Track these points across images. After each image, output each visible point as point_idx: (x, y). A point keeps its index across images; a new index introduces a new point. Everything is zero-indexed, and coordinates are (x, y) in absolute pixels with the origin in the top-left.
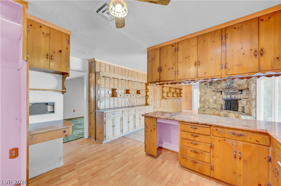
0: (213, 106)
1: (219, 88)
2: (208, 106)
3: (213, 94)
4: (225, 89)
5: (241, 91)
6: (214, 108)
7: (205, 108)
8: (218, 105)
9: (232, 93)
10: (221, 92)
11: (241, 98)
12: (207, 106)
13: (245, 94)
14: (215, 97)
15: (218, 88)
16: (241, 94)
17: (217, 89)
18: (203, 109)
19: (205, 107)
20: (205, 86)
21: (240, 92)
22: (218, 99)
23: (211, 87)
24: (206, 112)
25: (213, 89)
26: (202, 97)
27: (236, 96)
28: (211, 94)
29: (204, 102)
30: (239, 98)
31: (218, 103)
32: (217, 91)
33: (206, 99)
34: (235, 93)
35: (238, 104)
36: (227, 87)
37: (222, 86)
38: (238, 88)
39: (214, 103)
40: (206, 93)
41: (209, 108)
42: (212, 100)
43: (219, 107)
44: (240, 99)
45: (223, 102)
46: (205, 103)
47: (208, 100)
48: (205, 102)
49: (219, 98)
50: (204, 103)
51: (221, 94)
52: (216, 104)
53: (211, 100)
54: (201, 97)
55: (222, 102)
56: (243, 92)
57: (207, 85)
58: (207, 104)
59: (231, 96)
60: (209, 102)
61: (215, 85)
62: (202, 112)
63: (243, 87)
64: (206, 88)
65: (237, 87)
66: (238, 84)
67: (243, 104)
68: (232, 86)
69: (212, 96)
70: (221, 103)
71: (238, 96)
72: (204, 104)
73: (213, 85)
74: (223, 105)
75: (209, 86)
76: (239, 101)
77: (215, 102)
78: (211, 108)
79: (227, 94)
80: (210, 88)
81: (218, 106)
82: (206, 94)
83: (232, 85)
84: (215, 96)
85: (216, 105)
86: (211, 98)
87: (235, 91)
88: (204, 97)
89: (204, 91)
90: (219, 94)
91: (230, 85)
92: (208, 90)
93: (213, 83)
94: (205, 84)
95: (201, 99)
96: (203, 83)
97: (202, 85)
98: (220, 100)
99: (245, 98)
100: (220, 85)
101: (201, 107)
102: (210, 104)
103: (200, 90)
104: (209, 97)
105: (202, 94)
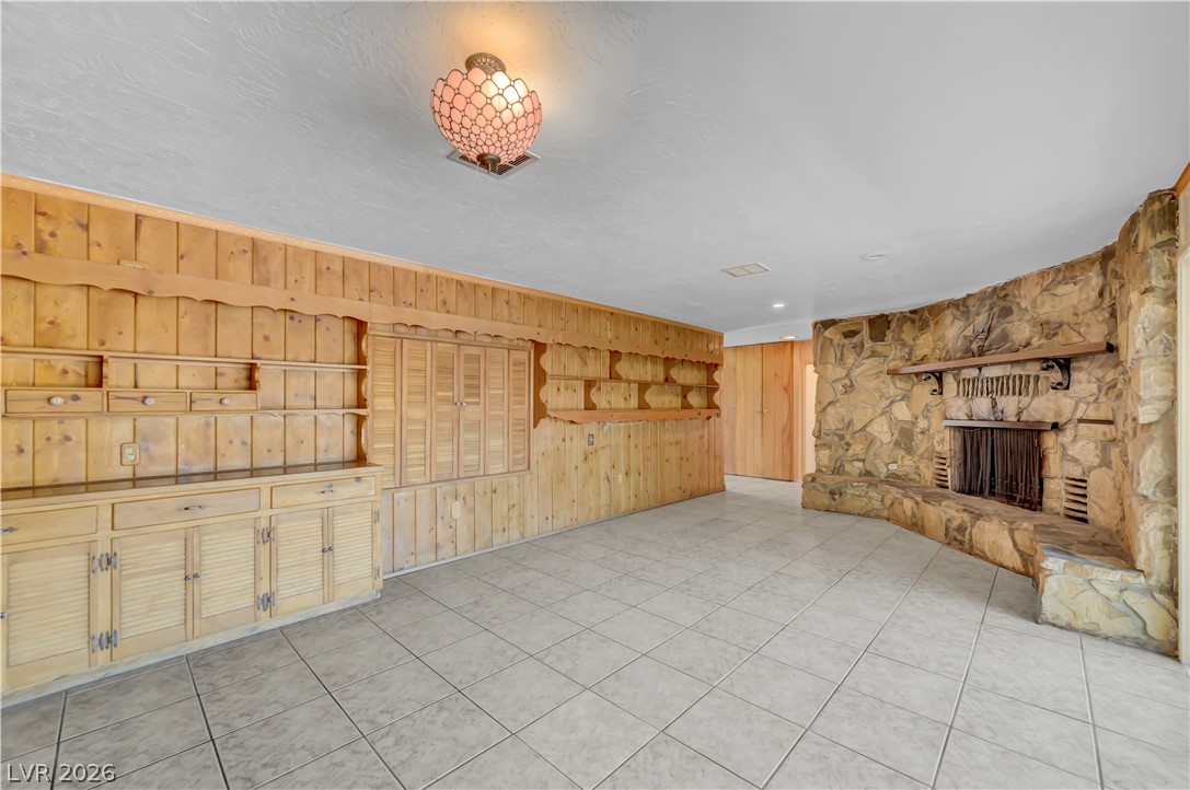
0: (893, 467)
1: (925, 351)
2: (860, 464)
3: (892, 391)
4: (961, 358)
5: (1065, 364)
6: (899, 477)
7: (848, 474)
8: (921, 457)
9: (1001, 386)
10: (939, 376)
11: (1061, 420)
12: (856, 463)
13: (1094, 388)
14: (902, 412)
15: (919, 353)
16: (1063, 386)
17: (914, 360)
18: (834, 482)
19: (848, 467)
20: (847, 341)
21: (1056, 375)
22: (922, 424)
23: (879, 347)
24: (848, 501)
25: (893, 360)
26: (831, 410)
27: (1025, 400)
28: (878, 389)
29: (841, 438)
30: (1050, 419)
31: (921, 444)
32: (915, 375)
33: (851, 422)
34: (1020, 386)
35: (1042, 460)
36: (974, 346)
37: (942, 338)
38: (1040, 347)
39: (897, 444)
40: (852, 386)
41: (868, 474)
42: (886, 428)
43: (928, 473)
44: (1055, 426)
45: (947, 444)
46: (848, 444)
47: (864, 429)
48: (848, 438)
49: (926, 417)
50: (843, 443)
51: (939, 391)
52: (909, 451)
53: (882, 431)
54: (825, 409)
55: (942, 440)
56: (1075, 375)
57: (856, 339)
58: (857, 449)
59: (994, 405)
60: (872, 441)
61: (903, 336)
62: (826, 500)
63: (1076, 339)
64: (850, 359)
65: (1035, 342)
66: (1044, 318)
67: (1075, 461)
68: (1005, 337)
69: (884, 403)
70: (938, 448)
71: (1043, 406)
72: (841, 452)
73: (889, 334)
74: (948, 462)
75: (868, 344)
76: (1049, 440)
77: (905, 438)
78: (882, 476)
79: (970, 389)
80: (874, 354)
81: (922, 467)
82: (849, 389)
83: (1004, 330)
84: (903, 403)
85: (908, 462)
86: (883, 413)
87: (1023, 373)
88: (842, 411)
89: (840, 372)
90: (924, 391)
91: (989, 330)
92: (863, 368)
93: (893, 325)
94: (845, 330)
95: (825, 420)
96: (832, 329)
97: (831, 340)
98: (931, 431)
99: (1092, 415)
100: (931, 338)
101: (824, 469)
102: (877, 455)
103: (819, 368)
104: (869, 410)
105: (830, 393)
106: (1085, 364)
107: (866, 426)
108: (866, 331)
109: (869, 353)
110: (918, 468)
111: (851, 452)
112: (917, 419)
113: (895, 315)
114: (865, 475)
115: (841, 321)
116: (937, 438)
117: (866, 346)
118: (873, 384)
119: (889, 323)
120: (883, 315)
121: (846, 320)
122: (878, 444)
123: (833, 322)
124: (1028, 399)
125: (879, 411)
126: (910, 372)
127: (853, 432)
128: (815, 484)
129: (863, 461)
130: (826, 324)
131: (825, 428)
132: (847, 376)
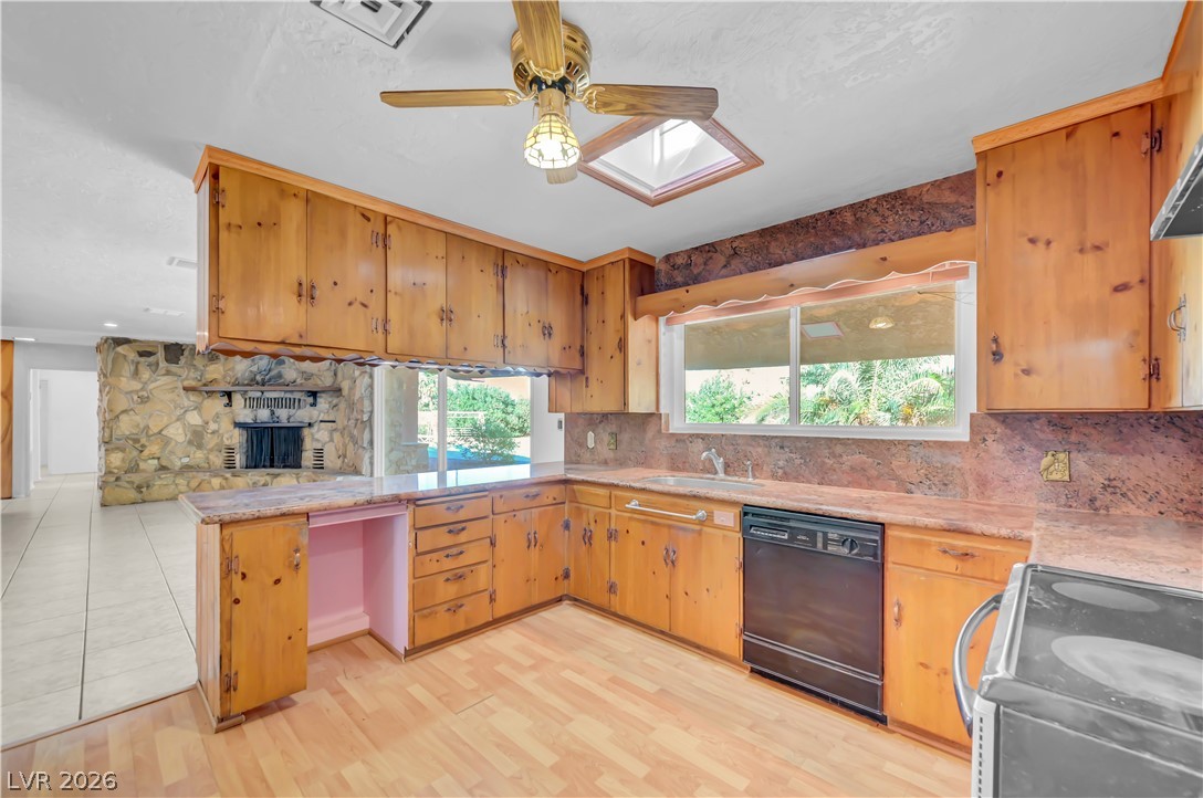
0: (186, 460)
1: (215, 376)
2: (156, 461)
3: (186, 403)
4: (247, 385)
5: (314, 394)
6: (192, 467)
7: (144, 471)
8: (211, 450)
9: (278, 402)
10: (229, 394)
11: (312, 421)
12: (150, 461)
13: (327, 406)
14: (194, 419)
15: (209, 377)
16: (314, 405)
17: (204, 381)
18: (137, 478)
19: (142, 465)
20: (142, 359)
21: (311, 400)
22: (213, 426)
23: (173, 367)
24: (155, 492)
25: (186, 379)
26: (124, 418)
27: (292, 411)
28: (173, 401)
29: (137, 441)
30: (307, 421)
31: (211, 441)
32: (207, 392)
33: (147, 427)
34: (291, 403)
35: (302, 441)
36: (259, 378)
37: (233, 369)
38: (301, 384)
39: (190, 443)
40: (148, 397)
41: (163, 468)
42: (181, 431)
43: (218, 460)
44: (310, 424)
45: (237, 438)
46: (143, 446)
47: (160, 432)
48: (143, 441)
49: (215, 422)
50: (137, 446)
51: (229, 405)
52: (200, 447)
53: (177, 433)
54: (117, 417)
55: (231, 437)
56: (318, 400)
57: (152, 359)
58: (154, 449)
59: (273, 413)
60: (166, 441)
61: (195, 362)
62: (132, 494)
63: (319, 382)
64: (146, 374)
65: (299, 381)
66: (303, 370)
67: (318, 440)
68: (280, 376)
69: (179, 412)
70: (227, 442)
71: (303, 414)
72: (135, 453)
73: (183, 360)
74: (236, 451)
75: (163, 364)
76: (306, 432)
77: (197, 438)
78: (177, 468)
79: (255, 403)
80: (168, 373)
81: (211, 457)
82: (144, 400)
83: (279, 372)
84: (195, 412)
85: (199, 455)
86: (178, 420)
87: (292, 397)
88: (138, 418)
89: (136, 385)
90: (218, 404)
91: (270, 370)
92: (158, 383)
93: (186, 353)
94: (141, 349)
95: (118, 426)
96: (125, 346)
97: (125, 356)
98: (221, 432)
99: (327, 419)
100: (221, 368)
101: (116, 471)
102: (172, 452)
103: (110, 380)
104: (166, 418)
105: (123, 403)
106: (323, 395)
107: (162, 430)
108: (161, 354)
109: (164, 372)
110: (207, 458)
111: (146, 453)
112: (207, 423)
113: (187, 345)
114: (160, 469)
115: (135, 341)
116: (226, 436)
117: (161, 365)
118: (170, 396)
119: (183, 350)
120: (177, 344)
121: (140, 341)
122: (173, 443)
123: (127, 341)
124: (294, 411)
125: (174, 418)
126: (205, 390)
127: (148, 436)
128: (118, 483)
129: (159, 458)
130: (119, 342)
131: (117, 433)
132: (142, 389)
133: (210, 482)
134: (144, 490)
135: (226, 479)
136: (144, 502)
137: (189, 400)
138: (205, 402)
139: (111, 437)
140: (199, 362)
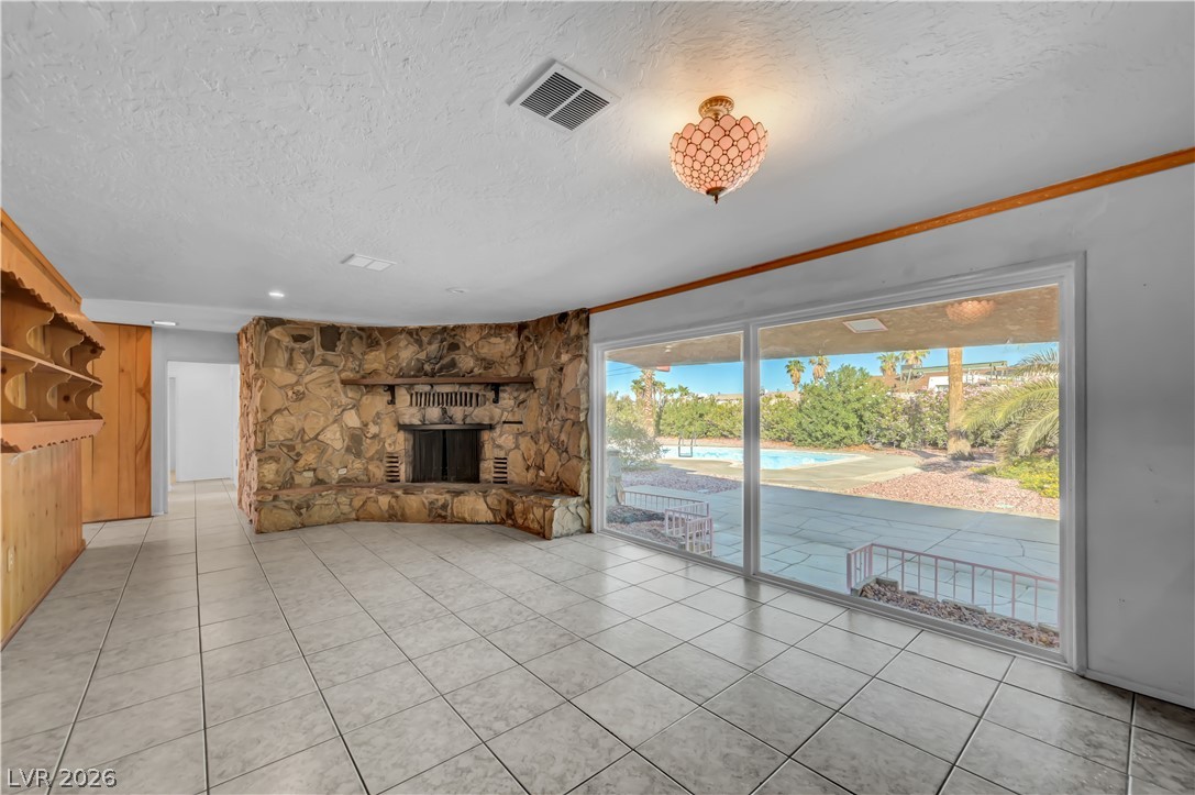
0: (343, 472)
1: (375, 366)
2: (311, 474)
3: (344, 400)
4: (414, 376)
5: (495, 387)
6: (350, 480)
7: (299, 486)
8: (371, 459)
9: (451, 399)
10: (391, 389)
11: (493, 422)
12: (306, 473)
13: (511, 402)
14: (352, 419)
15: (368, 367)
16: (495, 400)
17: (363, 372)
18: (295, 496)
19: (298, 479)
20: (297, 346)
21: (492, 394)
22: (373, 429)
23: (330, 356)
24: (317, 513)
25: (343, 370)
26: (278, 419)
27: (469, 410)
28: (329, 397)
29: (291, 448)
30: (487, 421)
31: (370, 448)
32: (366, 386)
33: (303, 430)
34: (466, 400)
35: (481, 448)
36: (427, 367)
37: (396, 357)
38: (480, 374)
39: (348, 450)
40: (303, 393)
41: (319, 482)
42: (338, 435)
43: (378, 472)
44: (490, 426)
45: (400, 444)
46: (299, 455)
47: (316, 438)
48: (299, 448)
49: (375, 423)
50: (292, 454)
51: (392, 402)
52: (358, 455)
53: (334, 438)
54: (271, 418)
55: (395, 442)
56: (501, 394)
57: (306, 345)
58: (309, 458)
59: (444, 412)
60: (323, 448)
61: (353, 349)
62: (291, 517)
63: (503, 370)
64: (301, 365)
65: (477, 369)
66: (482, 356)
67: (500, 447)
68: (453, 364)
69: (336, 411)
70: (389, 449)
71: (480, 414)
72: (290, 463)
73: (340, 346)
74: (400, 460)
75: (319, 352)
76: (486, 436)
77: (355, 442)
78: (334, 482)
79: (422, 400)
80: (325, 362)
81: (370, 467)
82: (300, 397)
83: (453, 359)
84: (353, 411)
85: (358, 465)
86: (335, 421)
87: (468, 391)
88: (292, 419)
89: (290, 378)
90: (378, 402)
91: (441, 358)
92: (314, 375)
93: (343, 337)
94: (296, 333)
95: (272, 430)
96: (279, 329)
97: (279, 341)
98: (382, 436)
99: (510, 419)
100: (383, 355)
101: (269, 486)
102: (330, 463)
103: (264, 371)
104: (322, 419)
105: (277, 400)
106: (506, 388)
107: (318, 434)
108: (316, 339)
109: (320, 361)
110: (366, 469)
111: (302, 463)
112: (366, 425)
113: (345, 328)
114: (316, 484)
115: (289, 322)
116: (388, 441)
117: (317, 353)
118: (327, 391)
119: (340, 334)
120: (334, 326)
121: (294, 322)
122: (330, 451)
123: (279, 322)
124: (471, 409)
125: (331, 420)
126: (362, 383)
127: (303, 442)
128: (277, 503)
129: (314, 470)
130: (272, 323)
131: (271, 438)
132: (297, 383)
133: (377, 502)
134: (304, 511)
135: (397, 497)
136: (304, 526)
137: (346, 397)
138: (364, 398)
139: (264, 442)
140: (357, 348)
